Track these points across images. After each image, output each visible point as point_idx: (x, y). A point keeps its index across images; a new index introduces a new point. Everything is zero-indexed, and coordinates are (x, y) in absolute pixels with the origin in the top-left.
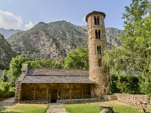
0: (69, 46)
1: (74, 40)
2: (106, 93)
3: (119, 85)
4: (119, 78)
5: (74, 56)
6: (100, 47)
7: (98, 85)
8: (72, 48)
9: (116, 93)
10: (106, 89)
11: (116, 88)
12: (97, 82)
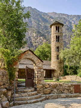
0: (34, 34)
1: (39, 27)
2: (61, 75)
3: (68, 71)
4: (69, 67)
5: (41, 50)
6: (59, 47)
7: (56, 71)
8: (38, 36)
9: (66, 75)
10: (61, 73)
11: (66, 73)
12: (55, 69)
